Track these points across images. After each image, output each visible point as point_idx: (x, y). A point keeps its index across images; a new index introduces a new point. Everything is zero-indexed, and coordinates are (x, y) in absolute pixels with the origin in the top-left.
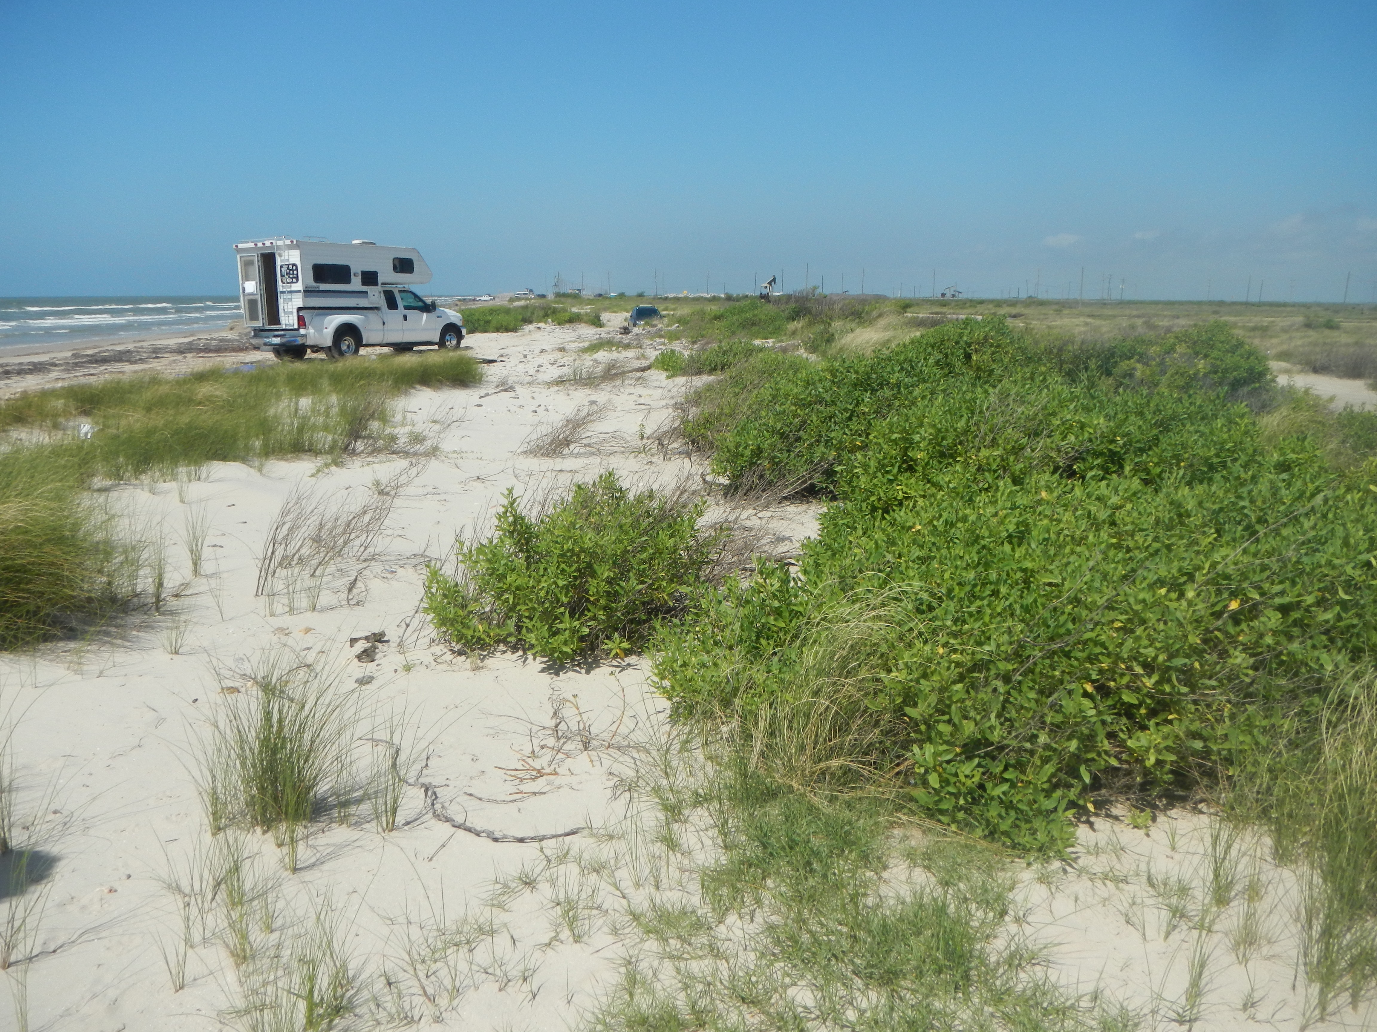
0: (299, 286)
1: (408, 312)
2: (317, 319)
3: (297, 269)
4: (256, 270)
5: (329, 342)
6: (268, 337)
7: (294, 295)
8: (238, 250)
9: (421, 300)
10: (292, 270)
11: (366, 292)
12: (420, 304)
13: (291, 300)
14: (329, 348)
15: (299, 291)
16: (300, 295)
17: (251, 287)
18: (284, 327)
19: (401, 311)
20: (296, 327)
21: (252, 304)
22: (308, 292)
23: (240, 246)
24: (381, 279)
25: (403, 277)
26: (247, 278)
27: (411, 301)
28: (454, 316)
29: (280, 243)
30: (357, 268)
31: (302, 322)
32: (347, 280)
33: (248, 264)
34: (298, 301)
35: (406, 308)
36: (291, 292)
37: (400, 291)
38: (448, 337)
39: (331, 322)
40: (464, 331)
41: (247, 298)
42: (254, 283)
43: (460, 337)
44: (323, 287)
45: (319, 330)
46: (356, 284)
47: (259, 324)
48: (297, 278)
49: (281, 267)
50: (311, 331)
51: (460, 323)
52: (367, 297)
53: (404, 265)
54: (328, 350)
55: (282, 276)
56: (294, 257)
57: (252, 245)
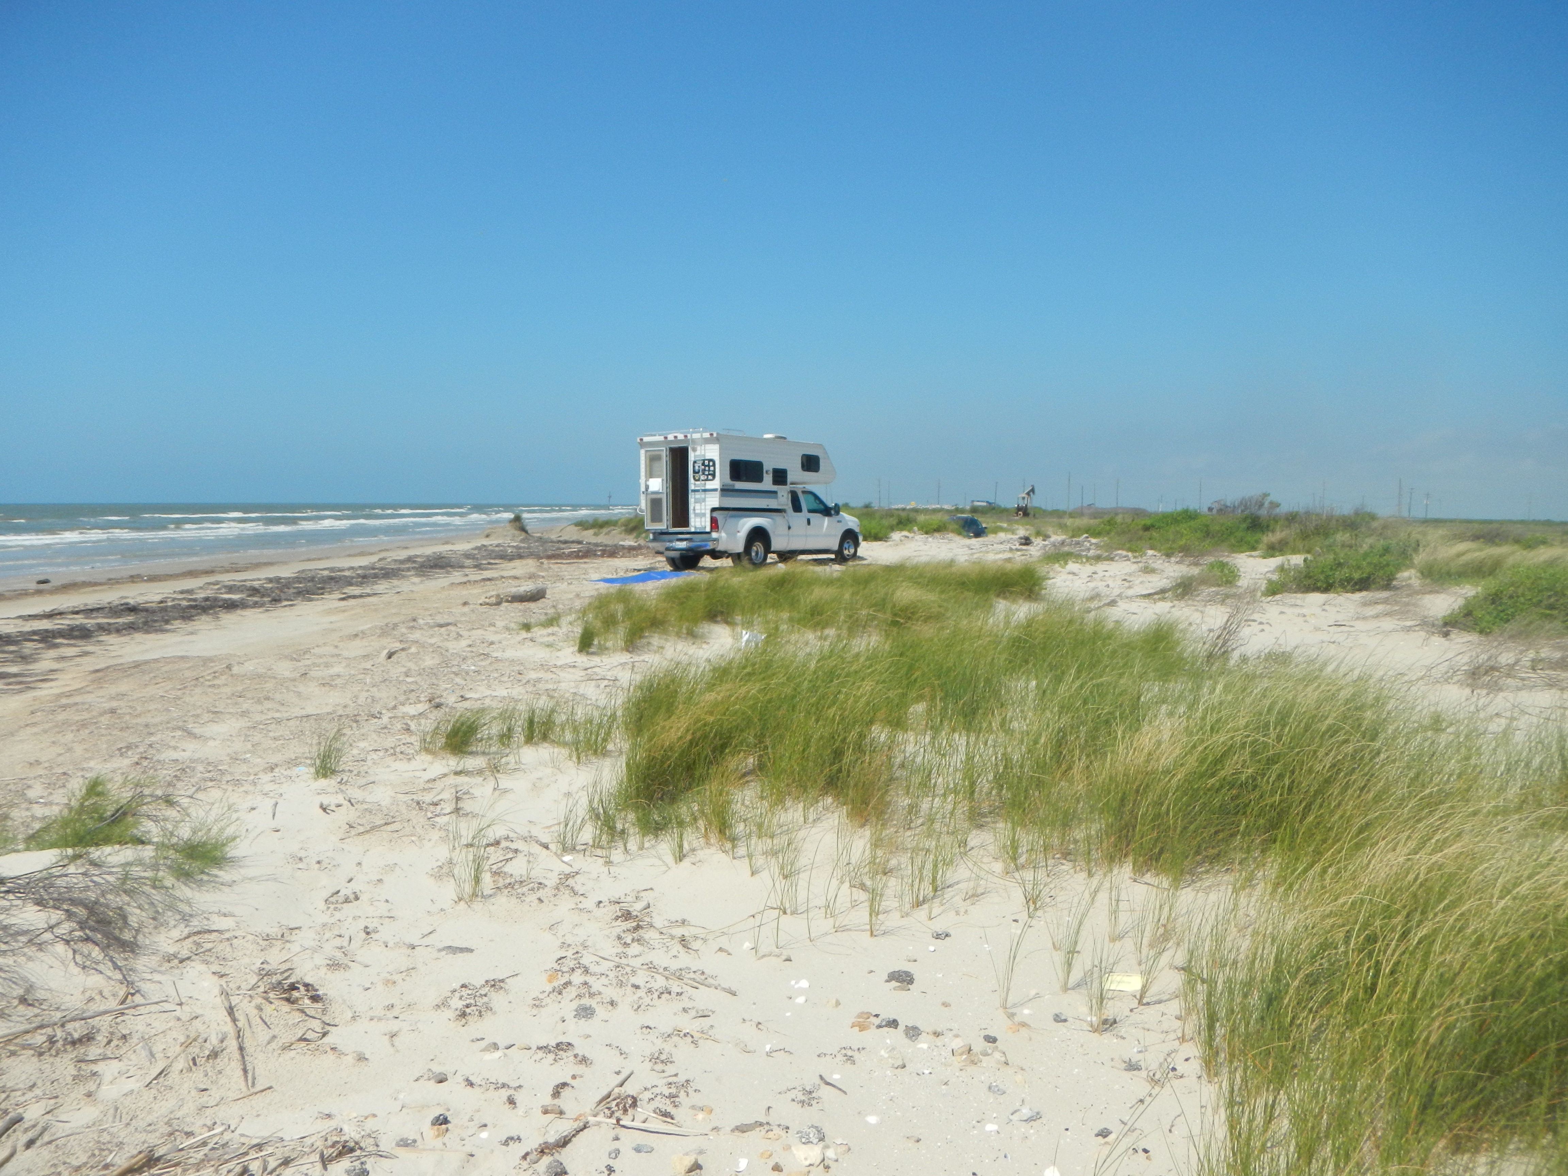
0: (716, 484)
1: (812, 516)
2: (731, 522)
3: (714, 465)
4: (664, 465)
5: (740, 548)
6: (671, 541)
7: (708, 494)
8: (642, 444)
9: (821, 502)
10: (708, 466)
11: (775, 492)
12: (822, 507)
13: (704, 500)
14: (739, 555)
15: (715, 490)
16: (717, 494)
17: (657, 484)
18: (693, 530)
19: (805, 514)
20: (708, 529)
21: (655, 504)
22: (725, 491)
23: (646, 439)
24: (789, 479)
25: (810, 476)
26: (651, 474)
27: (815, 506)
28: (851, 521)
29: (696, 436)
30: (769, 466)
31: (714, 524)
32: (760, 479)
33: (653, 459)
34: (714, 501)
35: (810, 511)
36: (705, 491)
37: (804, 492)
38: (846, 545)
39: (743, 526)
40: (861, 538)
41: (650, 497)
42: (660, 480)
43: (857, 544)
44: (739, 485)
45: (732, 534)
46: (767, 483)
47: (662, 526)
48: (714, 476)
49: (695, 462)
50: (723, 535)
51: (857, 530)
52: (776, 498)
53: (811, 463)
54: (737, 557)
55: (694, 472)
56: (712, 452)
57: (662, 438)
